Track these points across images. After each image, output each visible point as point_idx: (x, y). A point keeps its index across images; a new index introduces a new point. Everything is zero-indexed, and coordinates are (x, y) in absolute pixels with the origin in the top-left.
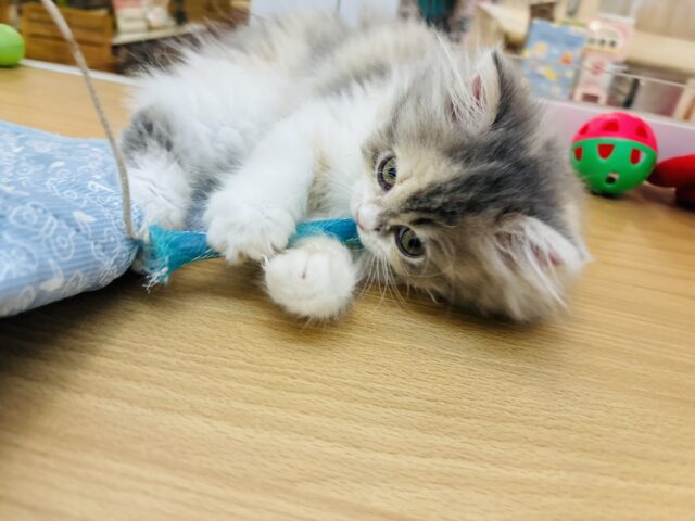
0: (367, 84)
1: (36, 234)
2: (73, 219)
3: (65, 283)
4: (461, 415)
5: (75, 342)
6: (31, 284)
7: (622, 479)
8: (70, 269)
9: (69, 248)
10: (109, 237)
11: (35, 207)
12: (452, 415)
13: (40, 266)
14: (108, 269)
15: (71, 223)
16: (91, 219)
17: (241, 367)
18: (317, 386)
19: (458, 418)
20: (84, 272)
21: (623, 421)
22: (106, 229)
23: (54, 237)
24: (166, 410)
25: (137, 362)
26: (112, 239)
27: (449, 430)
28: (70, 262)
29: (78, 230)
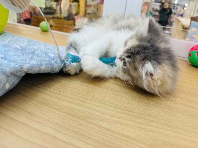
0: (125, 30)
1: (40, 57)
2: (49, 55)
3: (46, 68)
4: (133, 112)
5: (46, 85)
6: (38, 66)
7: (174, 133)
8: (47, 65)
9: (47, 60)
10: (56, 60)
11: (41, 52)
12: (130, 112)
13: (40, 63)
14: (56, 67)
15: (48, 56)
16: (53, 55)
17: (81, 94)
18: (98, 101)
19: (132, 112)
20: (50, 66)
21: (180, 120)
22: (56, 58)
23: (44, 58)
24: (61, 100)
25: (58, 91)
26: (57, 60)
27: (128, 114)
28: (47, 63)
29: (50, 57)
